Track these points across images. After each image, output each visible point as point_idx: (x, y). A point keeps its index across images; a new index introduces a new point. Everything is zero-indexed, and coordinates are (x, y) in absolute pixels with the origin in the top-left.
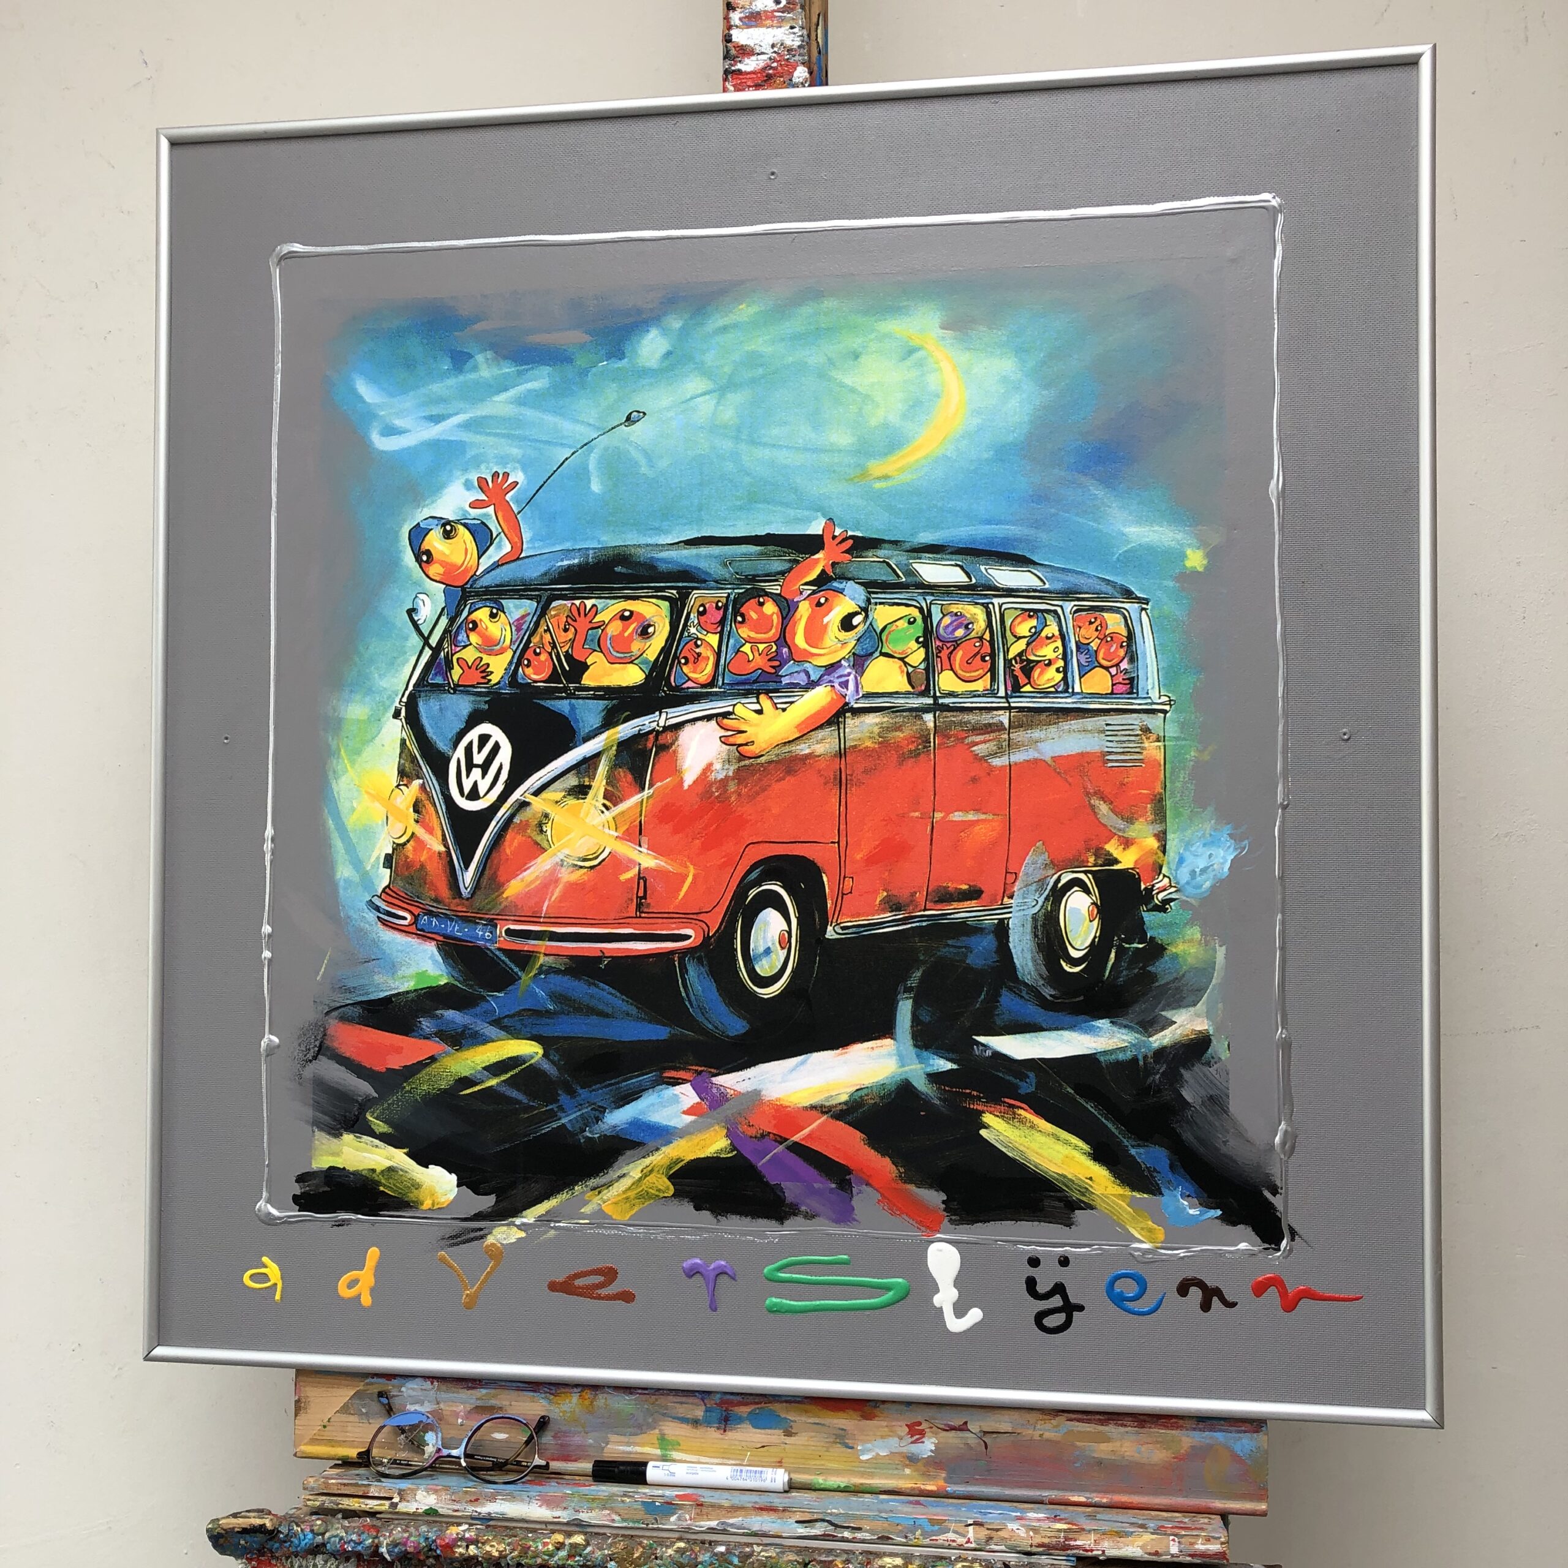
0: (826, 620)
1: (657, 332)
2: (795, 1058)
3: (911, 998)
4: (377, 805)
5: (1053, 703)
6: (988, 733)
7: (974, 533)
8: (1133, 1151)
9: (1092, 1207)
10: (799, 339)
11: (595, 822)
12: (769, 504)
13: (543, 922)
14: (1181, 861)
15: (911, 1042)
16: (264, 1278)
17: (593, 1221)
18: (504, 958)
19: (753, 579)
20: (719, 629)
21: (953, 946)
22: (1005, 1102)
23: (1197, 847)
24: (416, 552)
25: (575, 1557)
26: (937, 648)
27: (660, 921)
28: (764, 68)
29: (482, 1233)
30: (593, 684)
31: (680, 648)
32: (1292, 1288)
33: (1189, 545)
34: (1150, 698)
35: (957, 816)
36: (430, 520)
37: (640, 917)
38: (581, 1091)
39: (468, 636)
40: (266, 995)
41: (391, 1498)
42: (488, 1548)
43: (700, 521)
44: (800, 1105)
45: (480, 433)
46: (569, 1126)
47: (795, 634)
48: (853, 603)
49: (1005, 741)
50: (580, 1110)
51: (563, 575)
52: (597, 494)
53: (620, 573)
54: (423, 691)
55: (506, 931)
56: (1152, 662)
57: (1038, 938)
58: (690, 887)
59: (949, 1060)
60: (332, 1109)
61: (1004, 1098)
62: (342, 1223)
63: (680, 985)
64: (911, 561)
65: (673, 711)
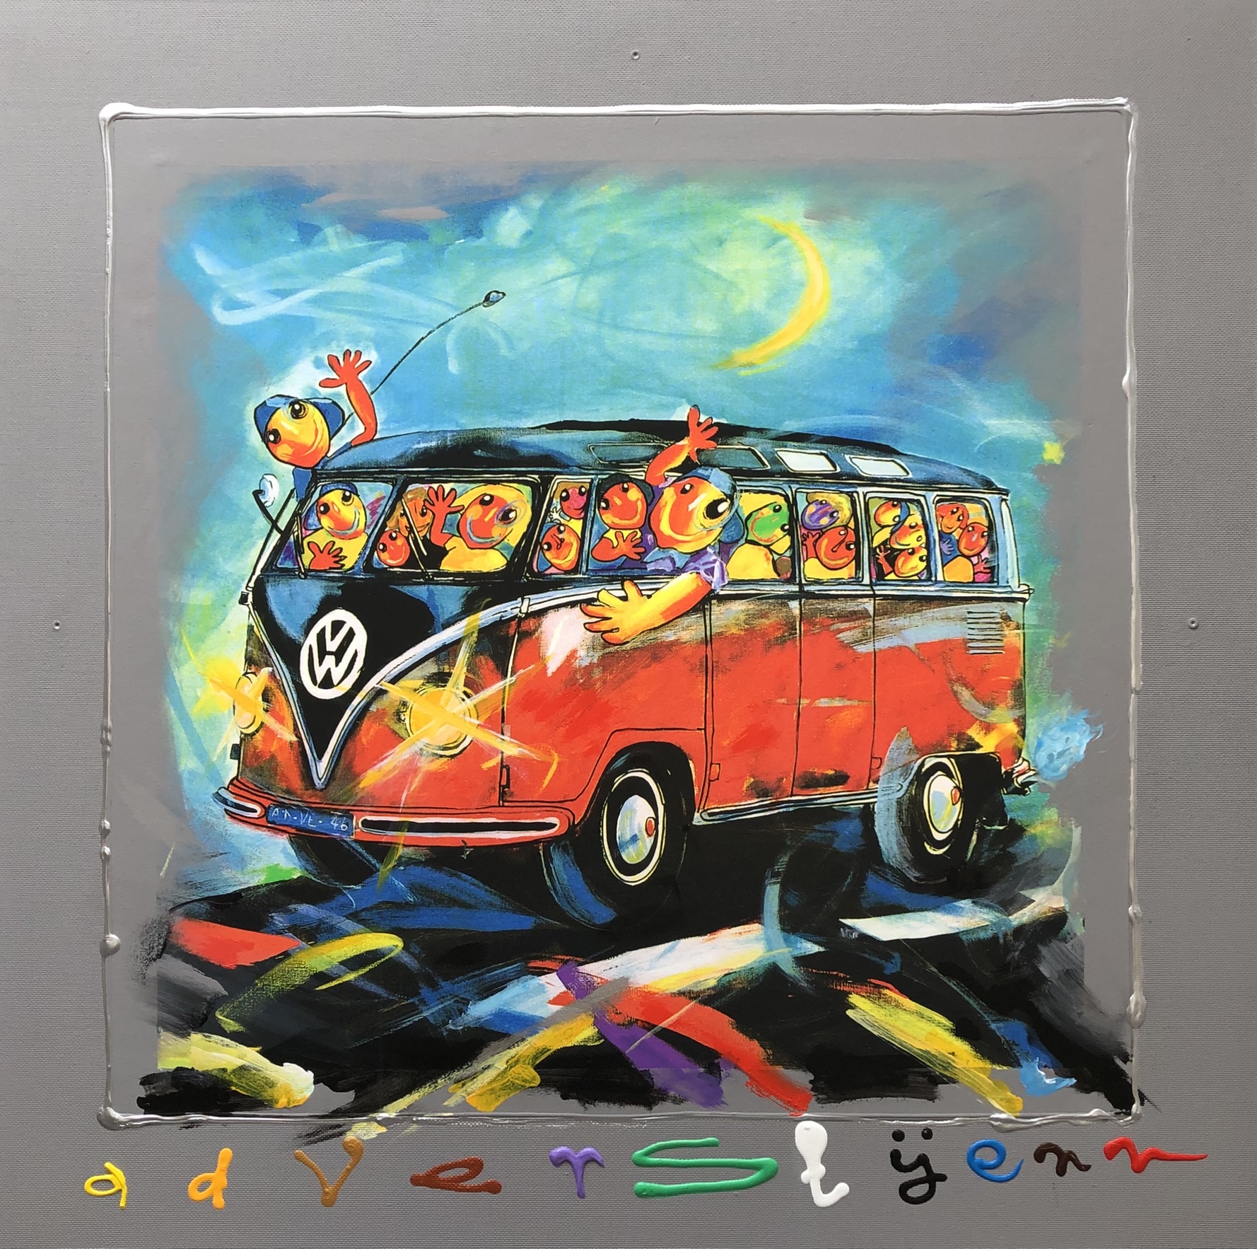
0: (691, 507)
1: (517, 211)
2: (663, 945)
3: (778, 882)
4: (223, 694)
5: (916, 591)
6: (854, 620)
7: (839, 422)
8: (993, 1026)
9: (953, 1081)
10: (660, 223)
11: (455, 711)
12: (633, 389)
13: (402, 813)
14: (1040, 745)
15: (779, 927)
16: (108, 1184)
17: (457, 1114)
18: (360, 850)
19: (617, 464)
20: (583, 515)
21: (821, 831)
22: (871, 983)
23: (1055, 731)
26: (802, 536)
27: (524, 809)
29: (337, 1130)
30: (452, 570)
31: (543, 534)
32: (1141, 1150)
33: (1048, 439)
34: (1010, 586)
35: (823, 702)
36: (278, 398)
37: (503, 806)
38: (443, 984)
39: (319, 520)
43: (562, 405)
44: (668, 992)
45: (330, 309)
46: (431, 1019)
47: (659, 521)
48: (718, 490)
49: (870, 628)
50: (442, 1003)
51: (420, 458)
52: (455, 375)
53: (480, 456)
54: (272, 576)
55: (362, 822)
56: (1012, 552)
57: (903, 822)
58: (554, 775)
59: (816, 943)
60: (177, 1008)
61: (870, 978)
62: (192, 1125)
63: (545, 874)
64: (776, 449)
65: (535, 598)
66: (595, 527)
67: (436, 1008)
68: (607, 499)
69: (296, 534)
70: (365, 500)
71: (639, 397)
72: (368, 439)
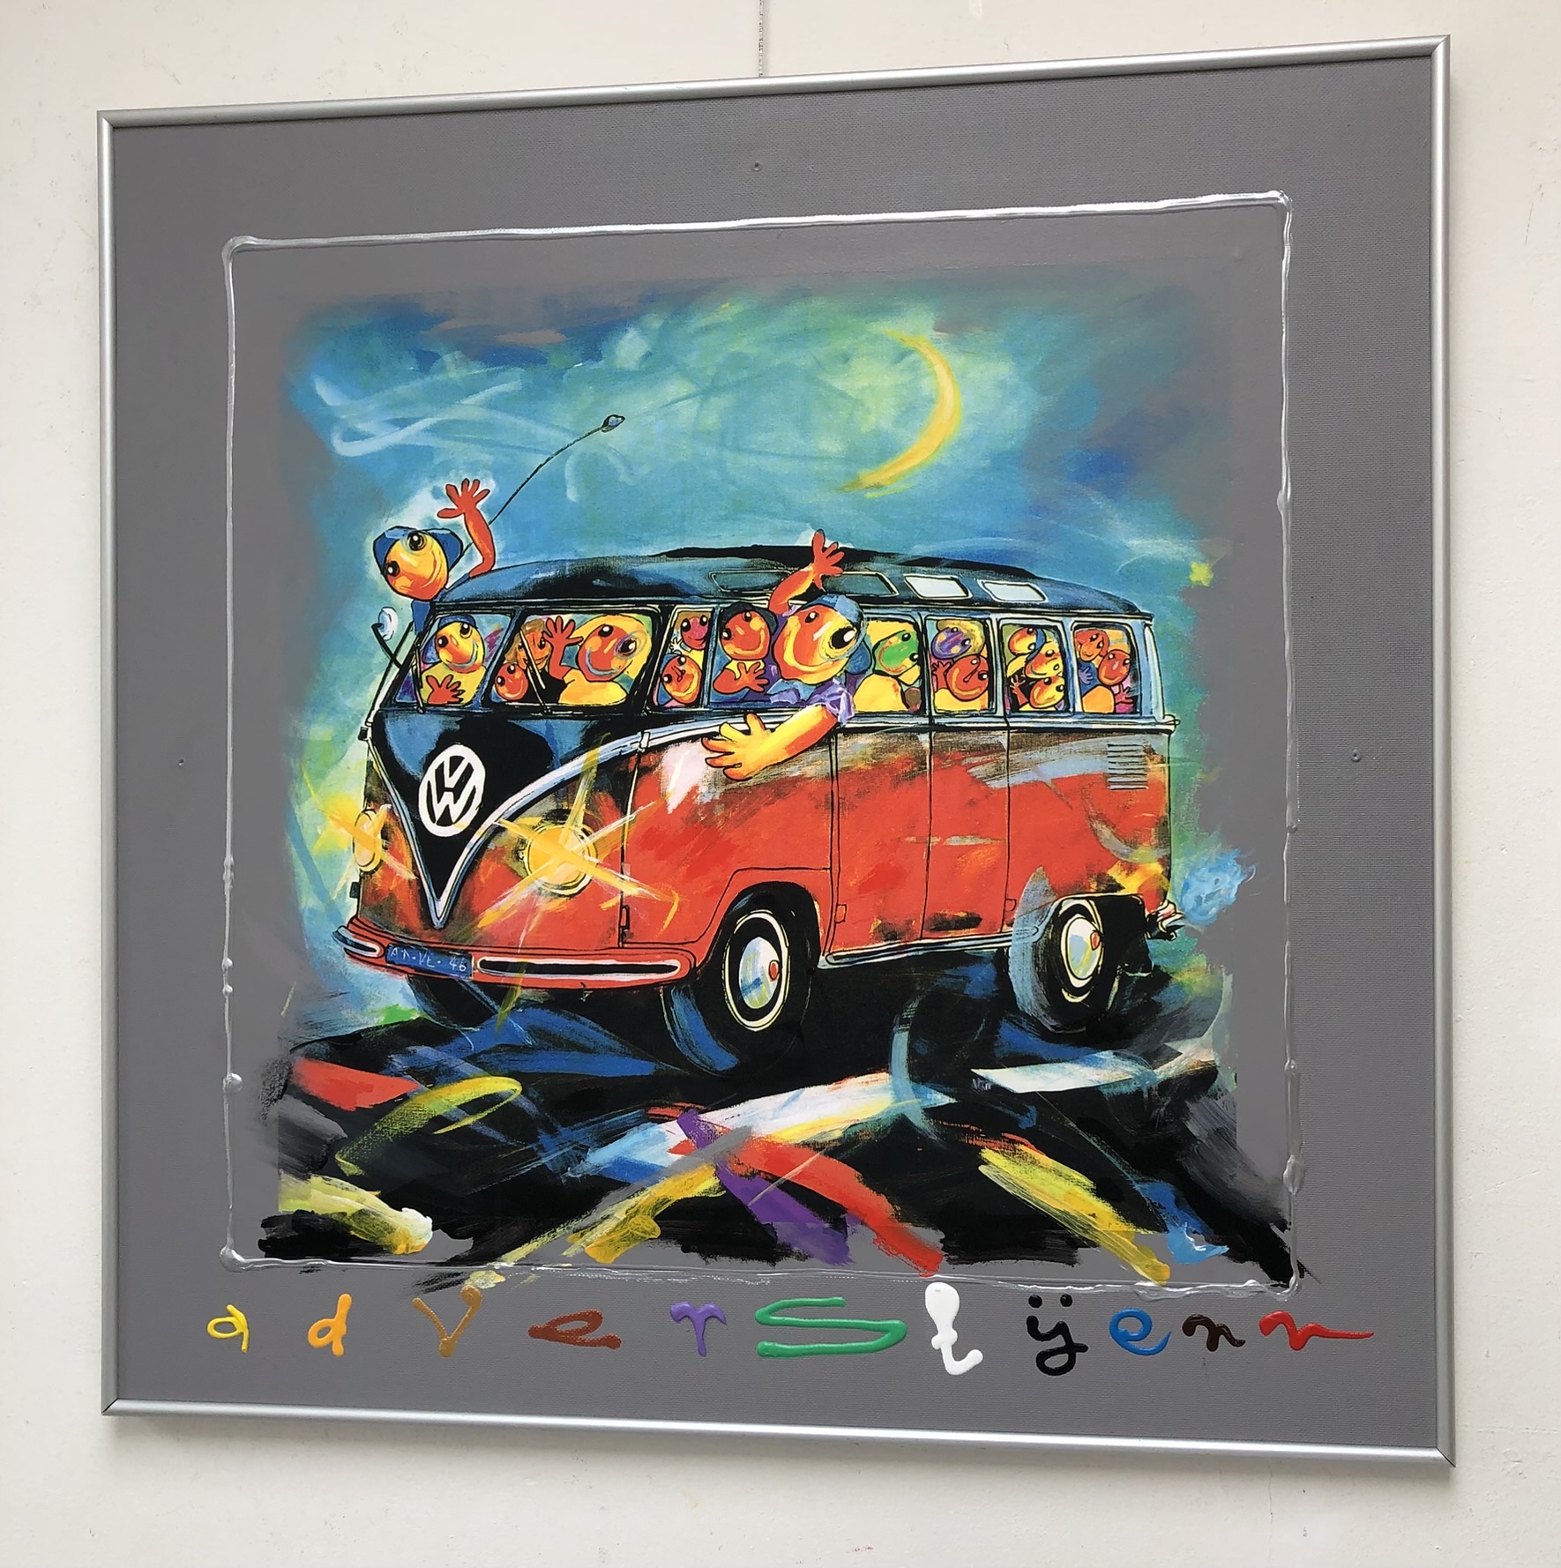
0: (816, 636)
1: (635, 332)
2: (787, 1093)
3: (907, 1030)
4: (343, 830)
5: (1053, 723)
6: (986, 754)
7: (970, 545)
8: (1137, 1187)
9: (1095, 1245)
10: (783, 341)
11: (573, 849)
12: (755, 514)
13: (520, 954)
14: (1187, 886)
15: (907, 1076)
16: (230, 1327)
17: (575, 1265)
18: (479, 991)
19: (739, 593)
20: (704, 645)
21: (950, 976)
22: (1005, 1137)
23: (1203, 872)
26: (933, 666)
27: (645, 951)
29: (459, 1278)
30: (571, 703)
31: (663, 666)
32: (1301, 1325)
33: (1194, 559)
34: (1154, 717)
35: (955, 841)
37: (623, 948)
38: (562, 1130)
39: (438, 653)
40: (227, 1031)
43: (682, 532)
44: (792, 1143)
45: (449, 439)
46: (550, 1167)
47: (783, 651)
48: (844, 618)
49: (1004, 762)
50: (561, 1149)
51: (539, 588)
52: (574, 503)
53: (599, 586)
54: (391, 711)
55: (481, 963)
56: (1156, 680)
57: (1039, 968)
58: (674, 916)
59: (946, 1094)
60: (297, 1149)
61: (1004, 1132)
62: (310, 1270)
63: (666, 1019)
64: (905, 575)
65: (655, 732)
66: (717, 658)
67: (556, 1155)
68: (729, 629)
69: (415, 668)
70: (484, 633)
71: (762, 522)
72: (486, 570)
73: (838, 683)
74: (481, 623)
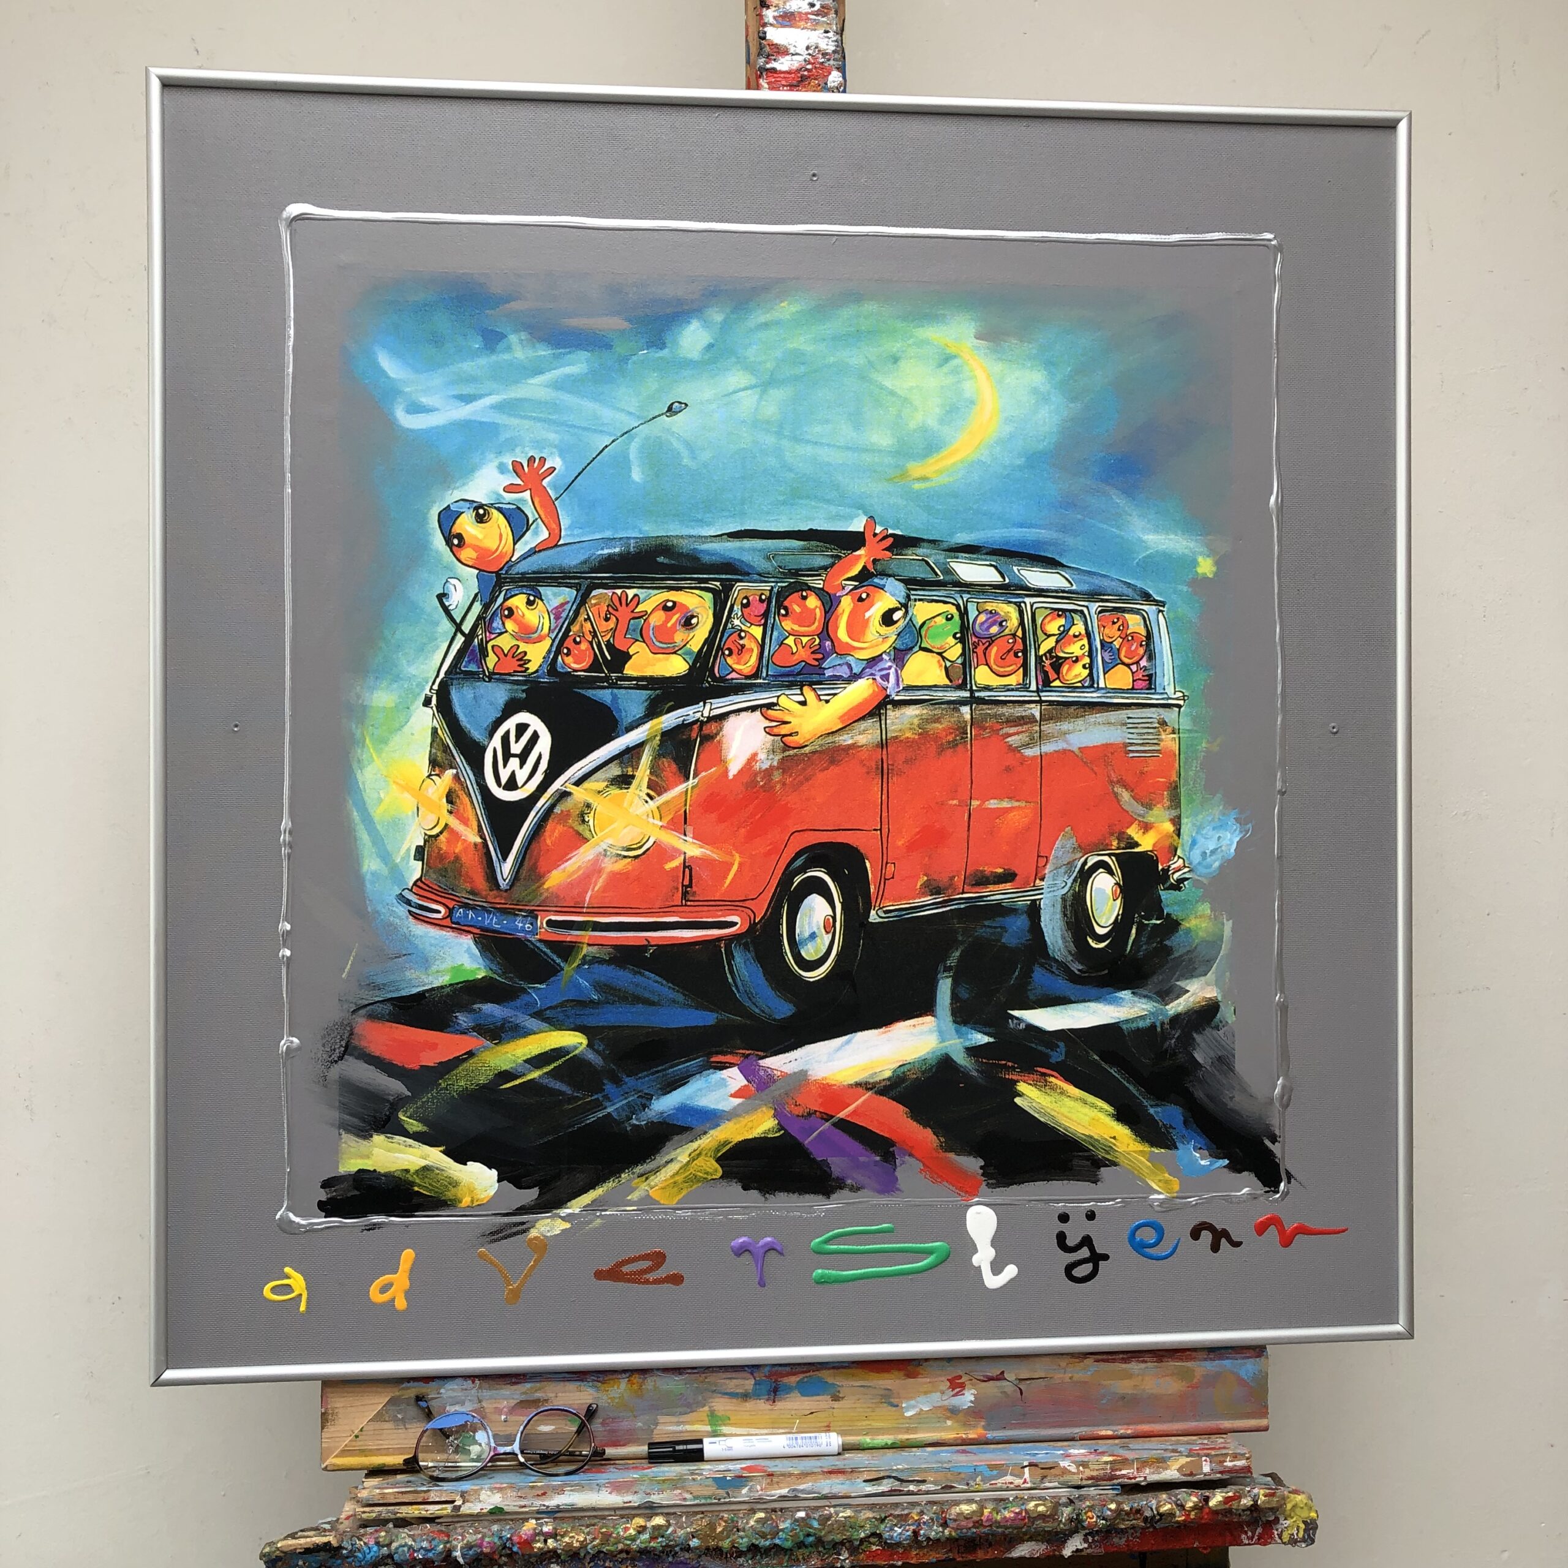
0: (867, 615)
1: (699, 324)
2: (841, 1038)
3: (950, 976)
4: (407, 795)
5: (1080, 697)
6: (1021, 725)
7: (1008, 535)
8: (1152, 1111)
9: (1115, 1164)
10: (839, 340)
11: (638, 813)
12: (811, 500)
13: (586, 913)
14: (1194, 843)
15: (951, 1019)
16: (288, 1288)
17: (640, 1208)
18: (545, 949)
19: (796, 573)
20: (763, 621)
21: (989, 927)
22: (1037, 1071)
23: (1207, 830)
24: (447, 535)
25: (657, 1538)
27: (706, 908)
28: (799, 70)
29: (524, 1227)
30: (635, 674)
31: (724, 640)
32: (1289, 1225)
33: (1201, 554)
34: (1166, 693)
35: (993, 804)
36: (462, 502)
37: (686, 905)
38: (627, 1079)
39: (503, 624)
40: (285, 999)
41: (453, 1502)
42: (567, 1539)
43: (743, 514)
44: (846, 1083)
45: (515, 416)
46: (615, 1115)
47: (837, 628)
48: (893, 599)
49: (1037, 732)
50: (626, 1098)
51: (604, 563)
52: (638, 483)
53: (662, 563)
54: (456, 679)
55: (547, 922)
56: (1168, 660)
57: (1068, 917)
58: (735, 874)
59: (985, 1034)
60: (360, 1110)
61: (1037, 1067)
62: (373, 1227)
63: (727, 971)
64: (948, 560)
65: (717, 702)
67: (621, 1104)
71: (818, 507)
72: (553, 544)
73: (887, 658)
74: (547, 596)
